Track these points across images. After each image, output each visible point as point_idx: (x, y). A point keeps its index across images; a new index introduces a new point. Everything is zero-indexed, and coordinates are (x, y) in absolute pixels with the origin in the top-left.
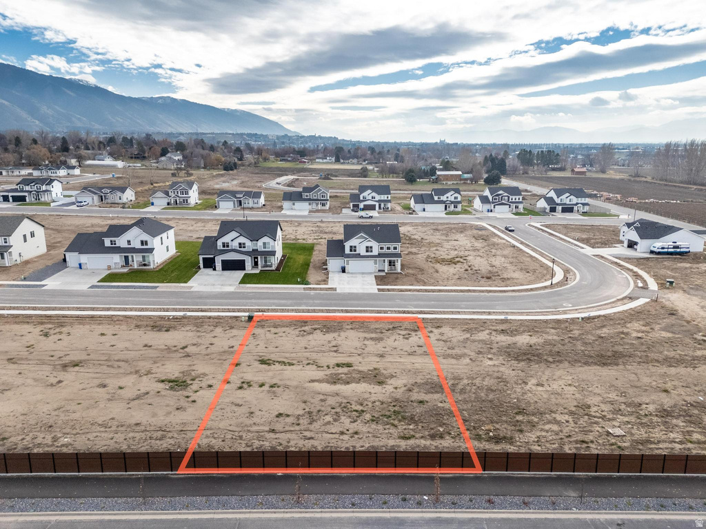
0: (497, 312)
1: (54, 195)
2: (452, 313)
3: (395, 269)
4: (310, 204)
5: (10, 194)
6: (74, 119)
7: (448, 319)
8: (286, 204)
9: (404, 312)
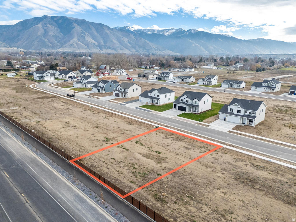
0: (275, 158)
1: (170, 78)
2: (247, 150)
3: (252, 124)
4: (265, 89)
5: (158, 77)
6: (220, 50)
7: (236, 151)
8: (253, 88)
9: (222, 143)
